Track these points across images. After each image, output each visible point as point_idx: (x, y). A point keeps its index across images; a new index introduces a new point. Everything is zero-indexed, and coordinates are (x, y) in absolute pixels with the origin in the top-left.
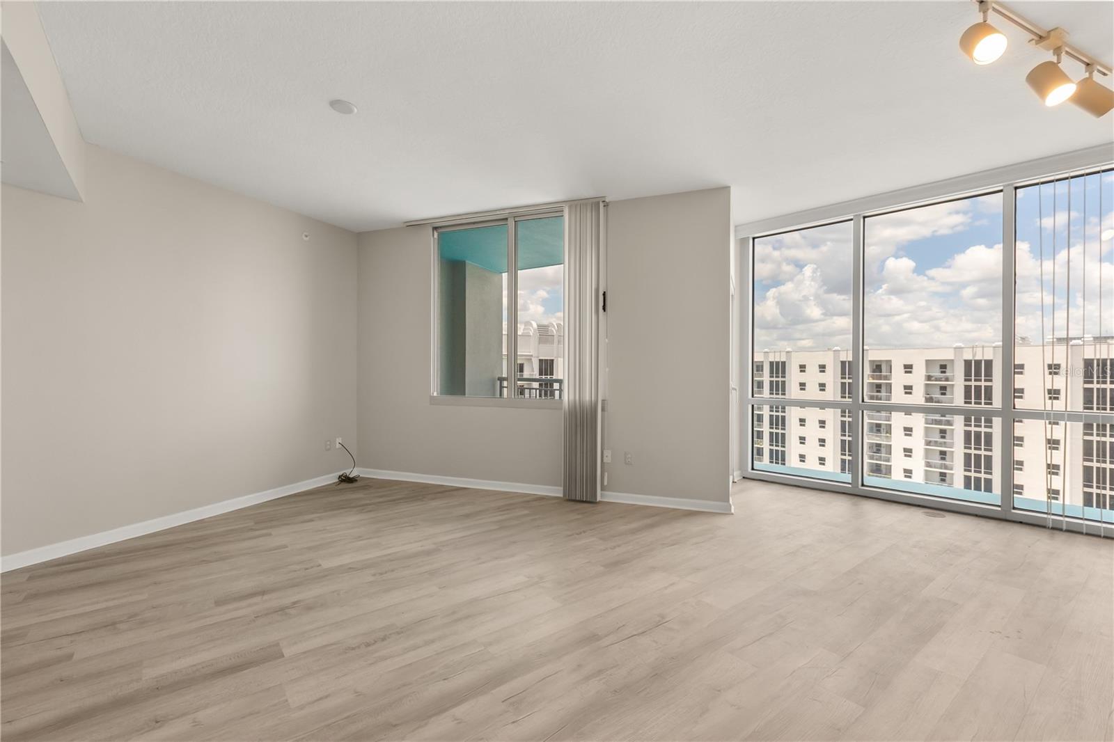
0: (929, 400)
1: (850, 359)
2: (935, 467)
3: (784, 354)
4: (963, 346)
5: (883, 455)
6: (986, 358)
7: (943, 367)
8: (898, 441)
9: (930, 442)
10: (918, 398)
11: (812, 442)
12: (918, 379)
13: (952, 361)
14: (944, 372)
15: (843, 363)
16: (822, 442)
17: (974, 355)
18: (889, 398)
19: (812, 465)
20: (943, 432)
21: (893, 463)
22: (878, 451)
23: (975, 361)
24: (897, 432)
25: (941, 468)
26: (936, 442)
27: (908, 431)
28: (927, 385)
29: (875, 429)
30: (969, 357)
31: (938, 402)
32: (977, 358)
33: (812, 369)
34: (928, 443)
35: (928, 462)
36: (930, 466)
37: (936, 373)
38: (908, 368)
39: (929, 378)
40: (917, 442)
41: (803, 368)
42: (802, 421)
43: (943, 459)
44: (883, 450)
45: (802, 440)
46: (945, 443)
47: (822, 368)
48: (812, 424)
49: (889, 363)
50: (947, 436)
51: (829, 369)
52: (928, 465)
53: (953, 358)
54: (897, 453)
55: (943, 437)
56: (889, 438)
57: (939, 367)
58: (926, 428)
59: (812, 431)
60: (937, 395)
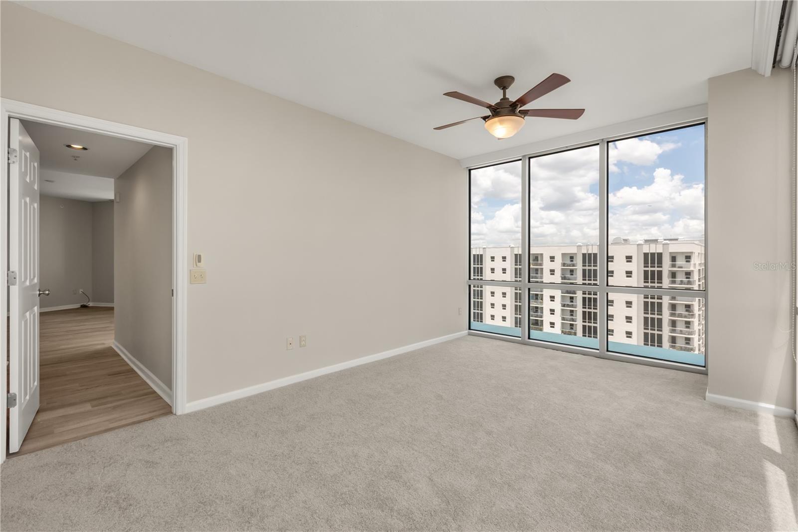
0: (564, 278)
1: (520, 253)
2: (567, 321)
3: (481, 249)
4: (582, 245)
5: (539, 314)
6: (594, 252)
7: (572, 258)
8: (547, 305)
9: (565, 304)
10: (557, 278)
11: (498, 306)
12: (557, 265)
13: (576, 254)
14: (572, 261)
15: (516, 255)
16: (504, 306)
17: (588, 251)
18: (542, 278)
19: (498, 322)
20: (572, 298)
21: (544, 319)
22: (537, 311)
23: (588, 254)
24: (546, 299)
25: (570, 321)
26: (568, 305)
27: (552, 298)
28: (562, 269)
29: (535, 297)
30: (585, 252)
31: (569, 280)
32: (589, 252)
33: (498, 259)
34: (564, 306)
35: (564, 318)
36: (564, 320)
37: (568, 262)
38: (552, 259)
39: (564, 265)
40: (557, 305)
41: (493, 258)
42: (493, 293)
43: (572, 315)
44: (539, 311)
45: (493, 305)
46: (572, 305)
47: (504, 258)
48: (498, 294)
49: (542, 255)
50: (574, 300)
51: (508, 259)
52: (563, 319)
53: (576, 252)
54: (546, 312)
55: (572, 302)
56: (542, 303)
57: (569, 258)
58: (562, 296)
59: (498, 300)
60: (568, 276)
